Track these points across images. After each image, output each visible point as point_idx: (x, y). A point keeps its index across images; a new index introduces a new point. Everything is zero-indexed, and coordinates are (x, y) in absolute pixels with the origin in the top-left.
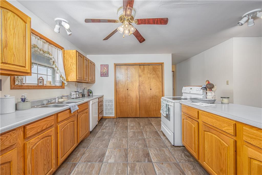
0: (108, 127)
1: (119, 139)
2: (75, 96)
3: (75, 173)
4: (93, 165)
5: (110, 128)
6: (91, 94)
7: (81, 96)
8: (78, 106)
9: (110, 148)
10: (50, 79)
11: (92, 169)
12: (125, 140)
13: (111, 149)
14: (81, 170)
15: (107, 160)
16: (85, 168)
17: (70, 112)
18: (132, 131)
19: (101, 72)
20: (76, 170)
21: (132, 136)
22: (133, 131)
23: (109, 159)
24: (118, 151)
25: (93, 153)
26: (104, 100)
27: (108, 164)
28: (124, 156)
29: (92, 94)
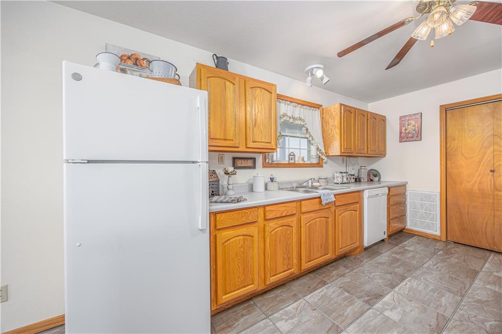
0: (412, 254)
1: (432, 287)
2: (340, 180)
3: (321, 293)
4: (353, 300)
5: (415, 256)
6: (376, 179)
7: (353, 181)
8: (335, 195)
9: (398, 293)
10: (304, 154)
11: (347, 304)
12: (453, 298)
13: (399, 295)
14: (332, 295)
15: (382, 308)
16: (337, 297)
17: (321, 202)
18: (493, 288)
19: (401, 133)
20: (324, 291)
21: (485, 299)
22: (497, 289)
23: (388, 309)
24: (417, 308)
25: (358, 283)
26: (408, 193)
27: (382, 316)
28: (430, 325)
29: (380, 178)
